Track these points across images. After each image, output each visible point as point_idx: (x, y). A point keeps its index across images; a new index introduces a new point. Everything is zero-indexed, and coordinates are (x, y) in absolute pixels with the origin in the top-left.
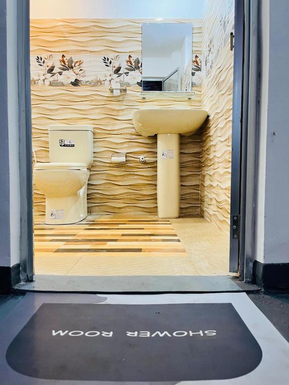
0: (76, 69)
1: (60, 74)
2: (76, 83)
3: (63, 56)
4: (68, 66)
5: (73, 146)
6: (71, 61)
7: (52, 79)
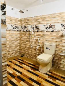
0: (53, 28)
1: (49, 29)
2: (53, 31)
3: (50, 24)
4: (51, 27)
5: (49, 49)
6: (52, 26)
7: (47, 30)
